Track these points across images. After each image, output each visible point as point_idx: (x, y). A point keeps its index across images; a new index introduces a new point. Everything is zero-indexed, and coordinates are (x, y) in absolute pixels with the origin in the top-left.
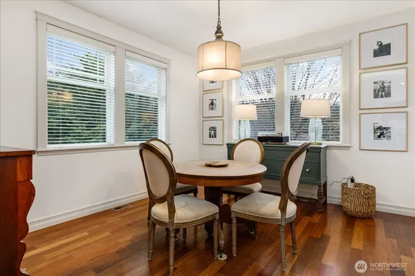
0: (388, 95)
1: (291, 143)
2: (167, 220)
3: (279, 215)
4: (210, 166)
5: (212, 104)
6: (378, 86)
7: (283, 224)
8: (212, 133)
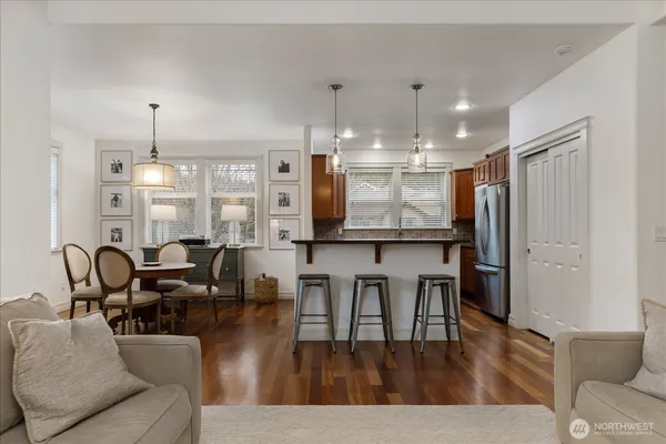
5: (116, 199)
6: (282, 197)
7: (210, 299)
8: (116, 236)
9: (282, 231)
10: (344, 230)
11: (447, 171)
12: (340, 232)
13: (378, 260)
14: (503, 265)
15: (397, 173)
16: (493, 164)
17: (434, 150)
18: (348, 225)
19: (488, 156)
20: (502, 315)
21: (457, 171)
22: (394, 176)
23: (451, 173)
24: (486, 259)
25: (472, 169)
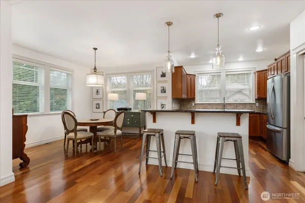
0: (165, 92)
1: (133, 111)
2: (74, 138)
3: (114, 134)
4: (92, 120)
5: (97, 92)
6: (162, 88)
7: (115, 137)
8: (98, 106)
9: (162, 105)
10: (195, 104)
11: (252, 72)
12: (193, 105)
13: (193, 122)
14: (285, 126)
15: (223, 75)
16: (279, 64)
17: (244, 61)
18: (197, 101)
19: (276, 60)
20: (284, 158)
21: (258, 72)
22: (221, 76)
23: (255, 73)
24: (275, 122)
25: (267, 70)
